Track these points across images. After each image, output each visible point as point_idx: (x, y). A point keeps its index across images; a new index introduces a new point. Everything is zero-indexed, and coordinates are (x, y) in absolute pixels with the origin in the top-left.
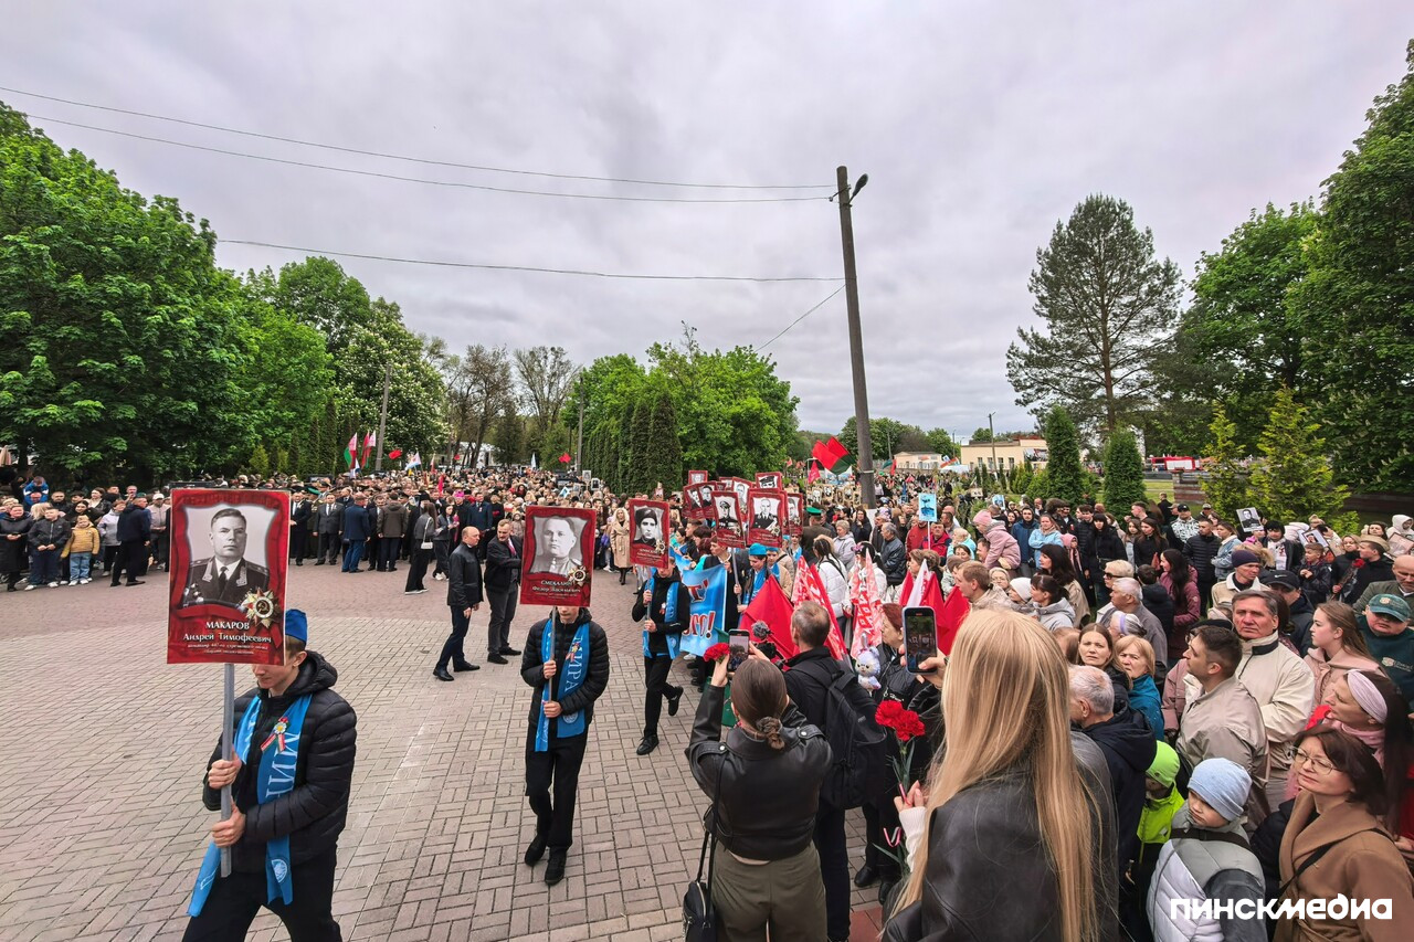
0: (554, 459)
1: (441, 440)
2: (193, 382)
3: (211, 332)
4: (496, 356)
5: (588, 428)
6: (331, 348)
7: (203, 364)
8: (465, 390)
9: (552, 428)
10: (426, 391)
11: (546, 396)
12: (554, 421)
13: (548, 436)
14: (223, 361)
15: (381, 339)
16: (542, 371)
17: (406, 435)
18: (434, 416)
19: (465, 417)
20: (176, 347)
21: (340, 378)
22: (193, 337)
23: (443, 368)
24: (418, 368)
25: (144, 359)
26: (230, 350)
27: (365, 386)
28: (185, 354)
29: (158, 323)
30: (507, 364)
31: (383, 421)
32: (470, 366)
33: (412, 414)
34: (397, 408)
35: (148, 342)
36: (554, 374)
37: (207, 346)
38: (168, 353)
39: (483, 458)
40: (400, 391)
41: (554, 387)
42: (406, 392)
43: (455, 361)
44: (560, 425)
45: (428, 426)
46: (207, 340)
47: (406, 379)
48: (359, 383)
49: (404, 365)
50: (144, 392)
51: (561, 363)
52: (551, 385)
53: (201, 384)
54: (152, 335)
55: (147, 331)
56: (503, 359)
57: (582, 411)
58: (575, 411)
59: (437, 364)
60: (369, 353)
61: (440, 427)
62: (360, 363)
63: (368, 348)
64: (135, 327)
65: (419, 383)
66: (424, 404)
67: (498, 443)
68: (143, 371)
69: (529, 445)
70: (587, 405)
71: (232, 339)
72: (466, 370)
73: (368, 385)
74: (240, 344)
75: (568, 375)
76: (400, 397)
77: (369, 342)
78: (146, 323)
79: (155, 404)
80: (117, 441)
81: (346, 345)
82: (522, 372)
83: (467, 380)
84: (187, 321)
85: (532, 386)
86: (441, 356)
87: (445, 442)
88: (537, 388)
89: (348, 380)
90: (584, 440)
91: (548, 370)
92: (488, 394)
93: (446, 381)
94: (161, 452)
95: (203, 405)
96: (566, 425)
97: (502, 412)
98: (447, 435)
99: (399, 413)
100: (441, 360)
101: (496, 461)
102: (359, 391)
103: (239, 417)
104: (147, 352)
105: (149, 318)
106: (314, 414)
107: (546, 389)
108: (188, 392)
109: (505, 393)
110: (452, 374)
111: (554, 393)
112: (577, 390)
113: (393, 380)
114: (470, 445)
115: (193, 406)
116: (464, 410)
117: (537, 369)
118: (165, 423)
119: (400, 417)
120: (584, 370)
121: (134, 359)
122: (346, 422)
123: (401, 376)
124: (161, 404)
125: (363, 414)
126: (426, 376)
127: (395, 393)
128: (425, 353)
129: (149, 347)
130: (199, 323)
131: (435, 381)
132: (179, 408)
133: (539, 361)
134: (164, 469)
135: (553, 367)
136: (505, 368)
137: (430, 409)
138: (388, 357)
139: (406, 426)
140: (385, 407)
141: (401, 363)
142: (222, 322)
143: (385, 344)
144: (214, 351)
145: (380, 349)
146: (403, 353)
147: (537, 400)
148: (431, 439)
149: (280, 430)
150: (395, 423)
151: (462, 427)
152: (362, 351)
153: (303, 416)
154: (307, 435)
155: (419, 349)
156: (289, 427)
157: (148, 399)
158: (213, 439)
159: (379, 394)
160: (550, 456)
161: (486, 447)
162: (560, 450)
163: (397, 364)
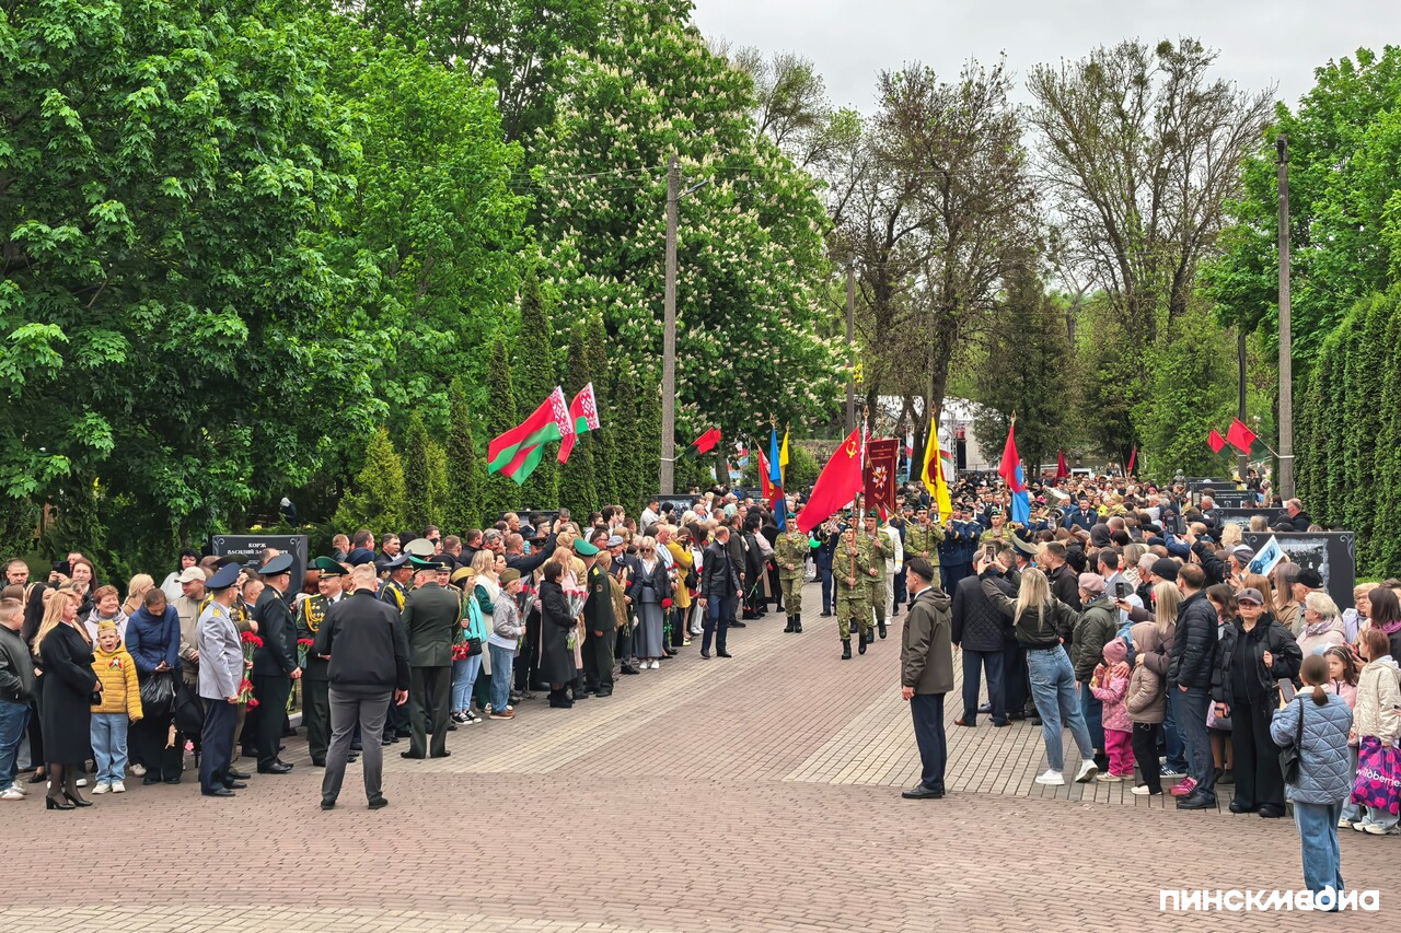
0: (1185, 440)
1: (827, 393)
2: (229, 260)
3: (258, 116)
4: (975, 97)
5: (1308, 325)
6: (517, 126)
7: (245, 207)
8: (880, 224)
9: (1173, 335)
10: (775, 237)
11: (1146, 219)
12: (1177, 307)
13: (1161, 363)
14: (286, 191)
15: (641, 86)
16: (1130, 131)
17: (727, 383)
18: (799, 316)
19: (885, 317)
20: (188, 170)
21: (542, 220)
22: (219, 133)
23: (813, 156)
24: (745, 166)
25: (129, 208)
26: (299, 160)
27: (608, 236)
28: (210, 185)
29: (152, 109)
30: (1010, 121)
31: (669, 344)
32: (892, 142)
33: (740, 316)
34: (699, 301)
35: (134, 160)
36: (1170, 139)
37: (252, 154)
38: (174, 187)
39: (948, 447)
40: (700, 244)
41: (1174, 186)
42: (719, 245)
43: (845, 128)
44: (1202, 322)
45: (785, 351)
46: (252, 141)
47: (718, 205)
48: (593, 227)
49: (708, 160)
50: (134, 295)
51: (1194, 99)
52: (1160, 179)
53: (248, 263)
54: (137, 142)
55: (131, 132)
56: (997, 108)
57: (1284, 259)
58: (1256, 267)
59: (794, 145)
60: (613, 135)
61: (820, 352)
62: (592, 169)
63: (609, 120)
64: (106, 122)
65: (752, 215)
66: (771, 281)
67: (994, 393)
68: (131, 239)
69: (1093, 396)
70: (1301, 239)
71: (302, 131)
72: (883, 158)
73: (617, 234)
74: (322, 145)
75: (1221, 135)
76: (705, 266)
77: (608, 99)
78: (125, 112)
79: (161, 328)
80: (92, 428)
81: (550, 116)
82: (1061, 145)
83: (887, 193)
84: (203, 94)
85: (1093, 190)
86: (805, 120)
87: (840, 399)
88: (1114, 191)
89: (566, 220)
90: (1298, 367)
91: (1149, 127)
92: (953, 231)
93: (827, 198)
94: (177, 455)
95: (255, 321)
96: (1225, 320)
97: (996, 289)
98: (841, 378)
99: (704, 316)
100: (805, 132)
101: (991, 454)
102: (592, 255)
103: (334, 353)
104: (135, 188)
105: (131, 97)
106: (496, 335)
107: (1144, 195)
108: (224, 287)
109: (1008, 223)
110: (840, 175)
111: (1174, 204)
112: (1259, 186)
113: (683, 210)
114: (908, 405)
115: (235, 325)
116: (884, 291)
117: (1111, 127)
118: (185, 378)
119: (710, 327)
120: (1281, 110)
121: (108, 210)
122: (575, 352)
123: (701, 196)
124: (175, 327)
125: (612, 328)
126: (770, 189)
127: (690, 253)
128: (759, 115)
129: (138, 177)
130: (228, 96)
131: (799, 202)
132: (209, 333)
133: (1118, 98)
134: (190, 501)
135: (1167, 113)
136: (1005, 132)
137: (787, 295)
138: (662, 139)
139: (727, 354)
140: (670, 303)
141: (698, 156)
142: (279, 85)
143: (652, 100)
144: (268, 169)
145: (639, 118)
146: (701, 124)
147: (1114, 238)
148: (799, 391)
149: (420, 383)
150: (697, 349)
151: (876, 346)
152: (593, 128)
153: (470, 342)
154: (483, 394)
155: (747, 102)
156: (441, 378)
157: (149, 313)
158: (285, 418)
159: (645, 260)
160: (1170, 433)
161: (959, 412)
162: (1207, 408)
163: (686, 160)
